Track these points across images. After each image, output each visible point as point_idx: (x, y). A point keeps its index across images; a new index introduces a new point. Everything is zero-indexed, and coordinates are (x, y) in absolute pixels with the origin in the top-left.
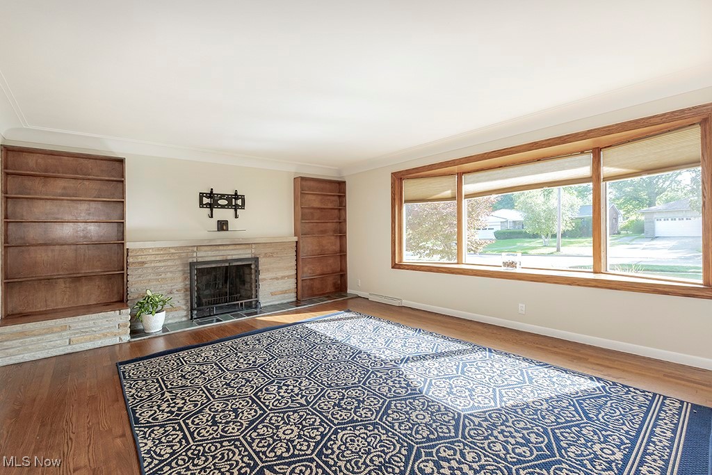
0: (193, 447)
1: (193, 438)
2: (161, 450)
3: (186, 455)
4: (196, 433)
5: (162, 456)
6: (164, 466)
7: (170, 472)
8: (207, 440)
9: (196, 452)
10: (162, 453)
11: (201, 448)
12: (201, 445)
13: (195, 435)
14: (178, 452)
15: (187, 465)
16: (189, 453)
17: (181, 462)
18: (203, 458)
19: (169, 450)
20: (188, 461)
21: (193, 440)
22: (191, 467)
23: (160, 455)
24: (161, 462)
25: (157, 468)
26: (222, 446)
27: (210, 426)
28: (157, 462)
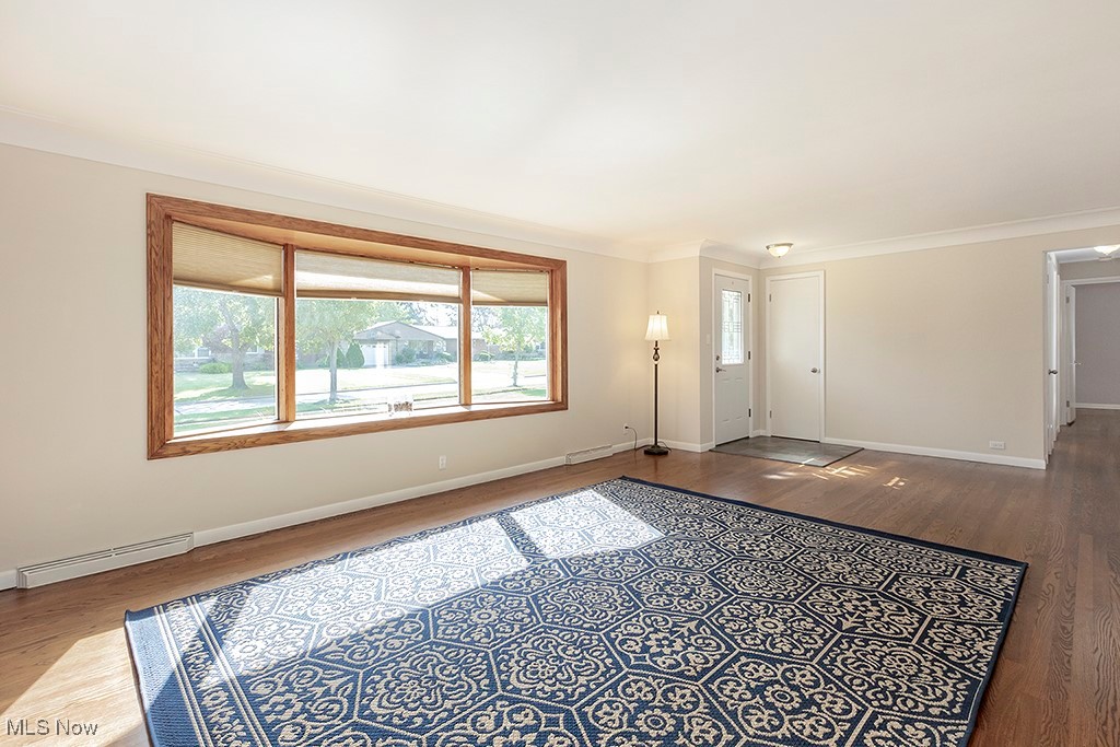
0: (875, 703)
1: (860, 714)
2: (920, 741)
3: (895, 704)
4: (849, 717)
5: (926, 730)
6: (935, 716)
7: (935, 704)
8: (848, 695)
9: (880, 696)
10: (921, 734)
11: (869, 694)
12: (864, 697)
13: (853, 714)
14: (900, 717)
15: (906, 695)
16: (890, 702)
17: (910, 704)
18: (881, 683)
19: (910, 730)
20: (899, 696)
21: (864, 712)
22: (905, 688)
23: (929, 734)
24: (935, 725)
25: (946, 721)
26: (845, 674)
27: (818, 705)
28: (941, 728)
